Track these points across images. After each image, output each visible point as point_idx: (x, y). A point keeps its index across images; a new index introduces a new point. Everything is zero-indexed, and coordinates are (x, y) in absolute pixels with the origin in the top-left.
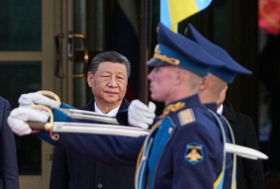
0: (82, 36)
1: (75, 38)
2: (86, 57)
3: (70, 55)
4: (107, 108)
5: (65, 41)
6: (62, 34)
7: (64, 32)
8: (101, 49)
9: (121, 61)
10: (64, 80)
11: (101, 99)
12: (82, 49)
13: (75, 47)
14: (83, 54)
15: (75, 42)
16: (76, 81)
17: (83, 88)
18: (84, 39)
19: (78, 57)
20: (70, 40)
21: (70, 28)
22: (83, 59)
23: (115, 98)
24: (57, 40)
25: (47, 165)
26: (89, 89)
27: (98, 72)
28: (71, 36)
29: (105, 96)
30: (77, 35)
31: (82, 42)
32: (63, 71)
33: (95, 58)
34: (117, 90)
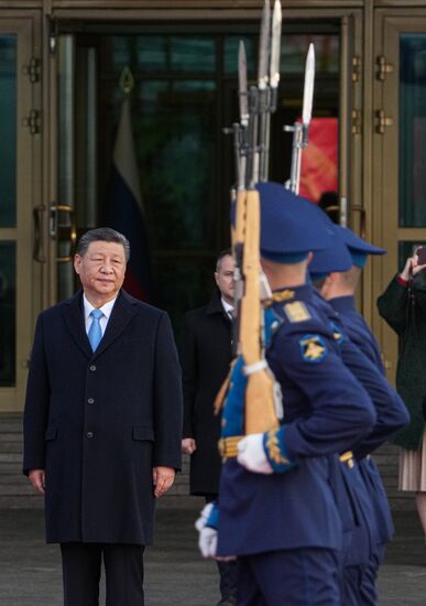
0: (67, 208)
1: (59, 211)
2: (74, 236)
3: (53, 233)
4: (100, 301)
5: (46, 214)
6: (44, 206)
7: (46, 203)
8: (92, 225)
9: (117, 240)
10: (45, 266)
11: (92, 288)
12: (69, 225)
13: (59, 222)
14: (69, 232)
15: (58, 216)
16: (60, 266)
17: (70, 276)
18: (71, 213)
19: (63, 235)
20: (53, 214)
21: (53, 198)
22: (70, 238)
23: (110, 287)
24: (36, 213)
25: (22, 374)
26: (76, 276)
27: (88, 254)
28: (53, 208)
29: (98, 285)
30: (61, 207)
31: (68, 216)
32: (43, 253)
33: (84, 237)
34: (112, 277)
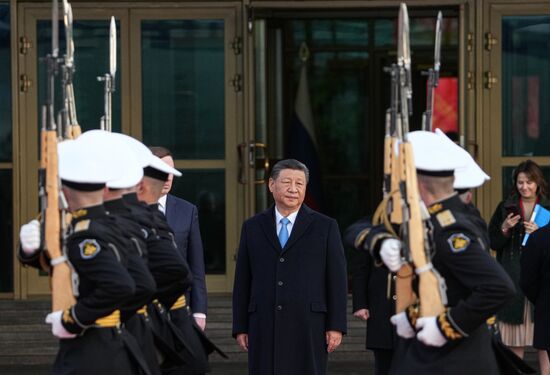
0: (262, 145)
1: (257, 147)
2: (267, 165)
3: (252, 163)
4: (287, 212)
5: (247, 149)
6: (244, 143)
7: (246, 140)
8: (280, 157)
9: (300, 168)
10: (247, 186)
11: (282, 203)
12: (263, 157)
13: (256, 155)
14: (263, 162)
15: (256, 151)
16: (257, 187)
17: (264, 194)
18: (264, 148)
19: (259, 165)
20: (252, 149)
21: (252, 138)
22: (264, 167)
23: (295, 202)
24: (239, 149)
25: (231, 266)
26: (270, 194)
27: (279, 179)
28: (252, 145)
29: (286, 200)
30: (258, 145)
31: (263, 150)
32: (245, 177)
33: (276, 165)
34: (297, 195)
